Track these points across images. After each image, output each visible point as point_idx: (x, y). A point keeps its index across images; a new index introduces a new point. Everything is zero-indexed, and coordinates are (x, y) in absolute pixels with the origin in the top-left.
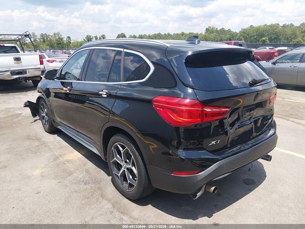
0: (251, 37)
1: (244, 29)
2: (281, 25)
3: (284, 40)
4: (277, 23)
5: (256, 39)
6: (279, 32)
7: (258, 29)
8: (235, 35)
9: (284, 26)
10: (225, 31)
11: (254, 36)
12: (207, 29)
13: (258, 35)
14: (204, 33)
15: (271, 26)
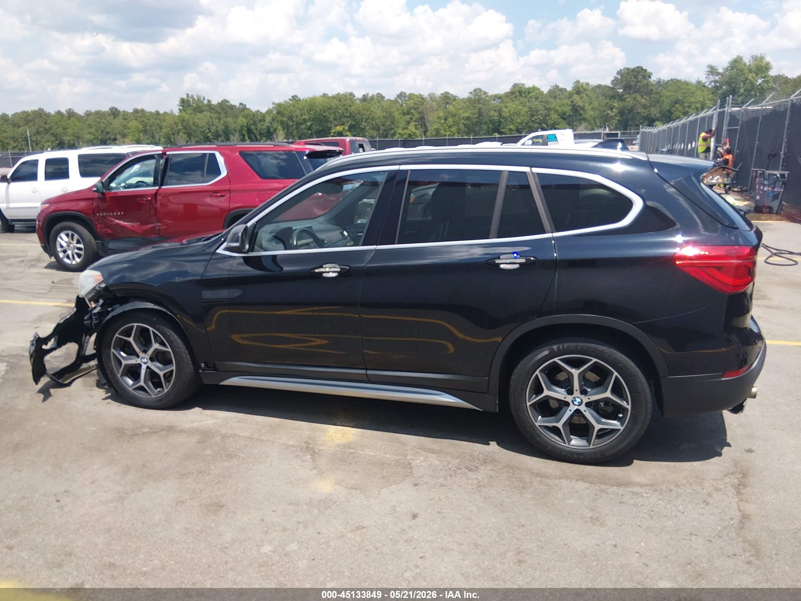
0: (299, 124)
1: (279, 105)
2: (359, 95)
3: (371, 132)
4: (349, 91)
5: (310, 128)
6: (359, 114)
7: (311, 104)
8: (260, 118)
9: (365, 99)
10: (232, 107)
11: (305, 121)
12: (183, 101)
13: (314, 120)
14: (176, 112)
15: (339, 98)
